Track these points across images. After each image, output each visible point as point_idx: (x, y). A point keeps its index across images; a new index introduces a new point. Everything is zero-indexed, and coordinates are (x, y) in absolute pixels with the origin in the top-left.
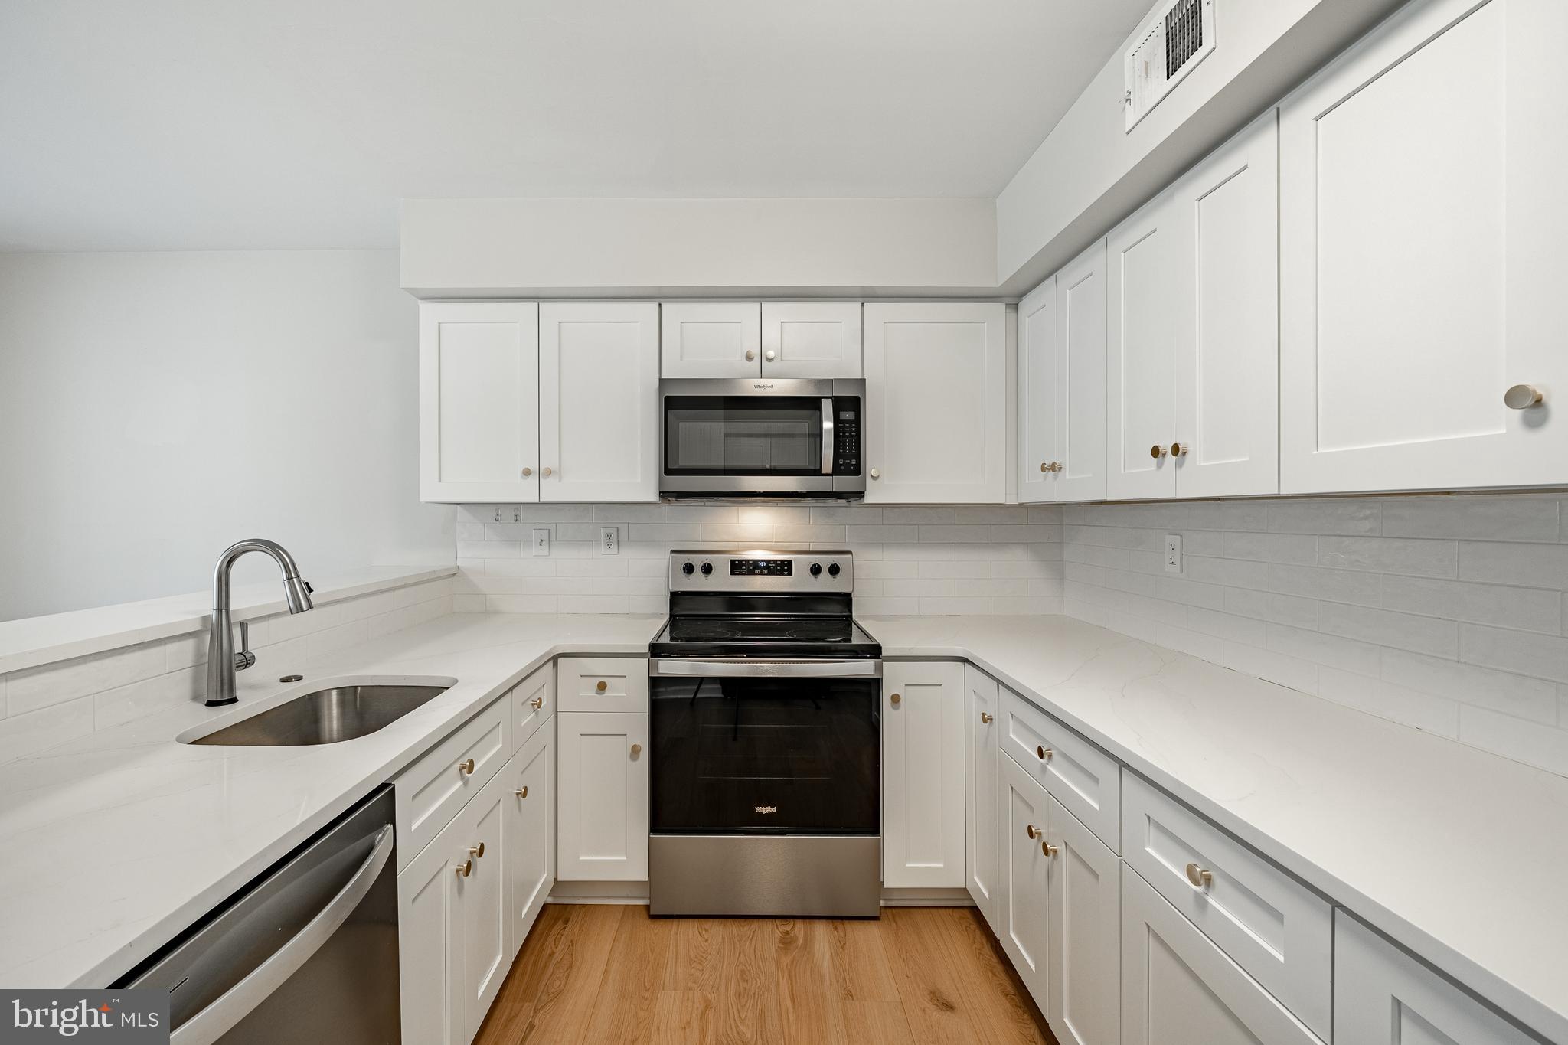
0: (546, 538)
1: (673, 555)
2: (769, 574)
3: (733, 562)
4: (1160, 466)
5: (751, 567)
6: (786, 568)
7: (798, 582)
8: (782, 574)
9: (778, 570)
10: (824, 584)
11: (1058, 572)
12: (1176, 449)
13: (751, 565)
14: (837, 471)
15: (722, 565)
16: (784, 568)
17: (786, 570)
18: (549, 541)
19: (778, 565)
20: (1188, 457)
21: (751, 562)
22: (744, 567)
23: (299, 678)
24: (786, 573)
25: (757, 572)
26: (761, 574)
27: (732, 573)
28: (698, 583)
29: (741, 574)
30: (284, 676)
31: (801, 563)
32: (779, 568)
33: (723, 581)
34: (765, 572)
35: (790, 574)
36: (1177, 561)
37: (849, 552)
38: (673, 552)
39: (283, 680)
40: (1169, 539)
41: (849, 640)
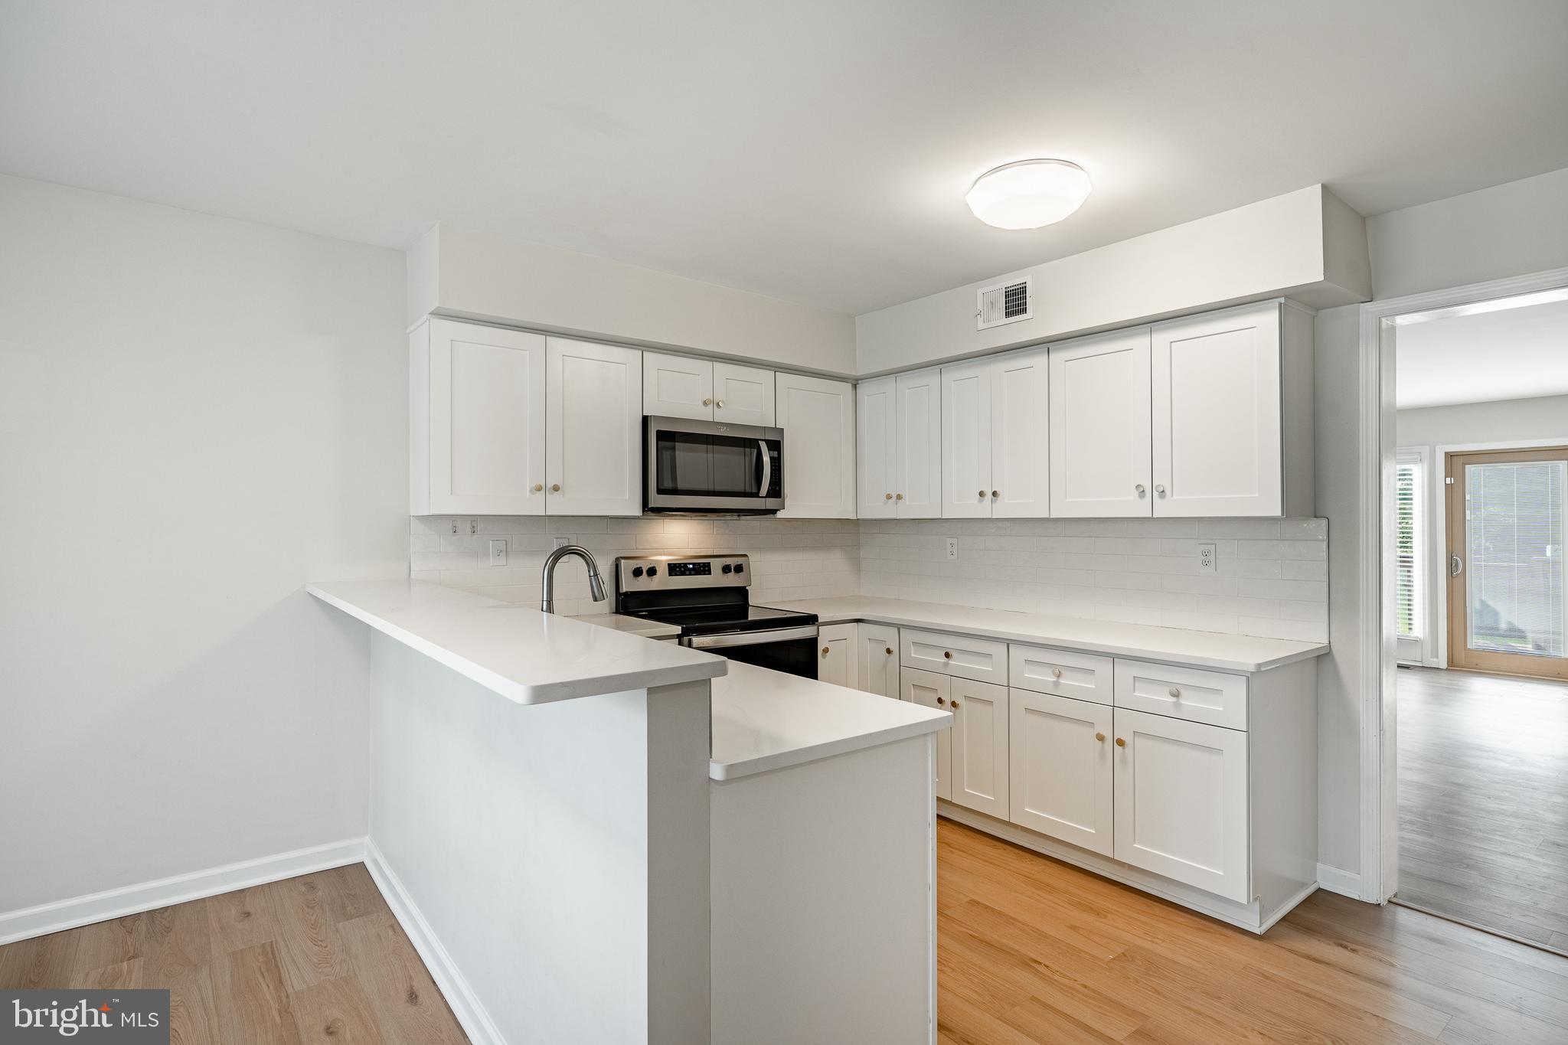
0: (503, 548)
1: (623, 560)
2: (696, 574)
3: (671, 565)
4: (980, 501)
5: (682, 570)
6: (706, 569)
7: (715, 579)
8: (705, 574)
9: (702, 571)
10: (732, 580)
11: (857, 566)
12: (994, 494)
13: (682, 568)
14: (769, 495)
15: (662, 571)
16: (703, 569)
17: (707, 571)
18: (507, 551)
19: (701, 566)
20: (999, 498)
21: (682, 566)
22: (677, 570)
24: (707, 573)
25: (688, 573)
26: (690, 575)
27: (670, 575)
29: (676, 575)
31: (716, 565)
33: (659, 581)
34: (693, 572)
35: (710, 574)
36: (955, 553)
37: (745, 556)
38: (620, 558)
40: (949, 541)
41: (747, 618)
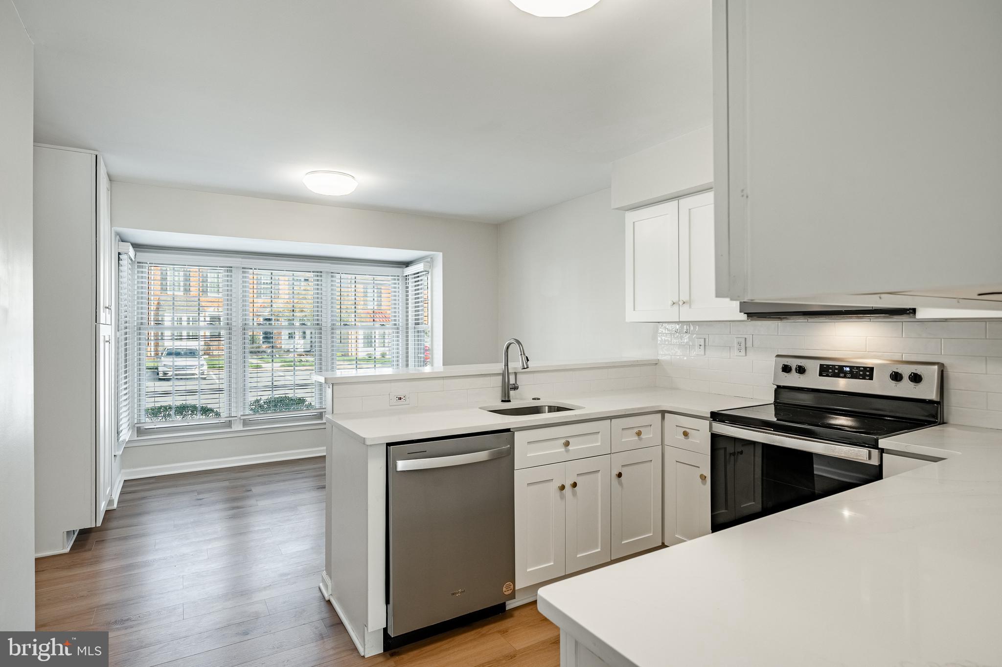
0: (702, 344)
1: (777, 358)
2: (852, 377)
3: (821, 366)
5: (836, 371)
6: (868, 373)
7: (879, 386)
8: (864, 378)
9: (861, 375)
10: (903, 390)
13: (836, 369)
15: (813, 368)
17: (868, 376)
18: (705, 346)
19: (861, 371)
21: (837, 367)
22: (830, 371)
23: (539, 399)
24: (867, 378)
25: (842, 375)
26: (845, 377)
27: (821, 375)
28: (793, 380)
29: (827, 376)
30: (533, 397)
31: (882, 371)
32: (861, 373)
33: (813, 380)
34: (849, 375)
35: (871, 378)
38: (778, 356)
39: (533, 399)
